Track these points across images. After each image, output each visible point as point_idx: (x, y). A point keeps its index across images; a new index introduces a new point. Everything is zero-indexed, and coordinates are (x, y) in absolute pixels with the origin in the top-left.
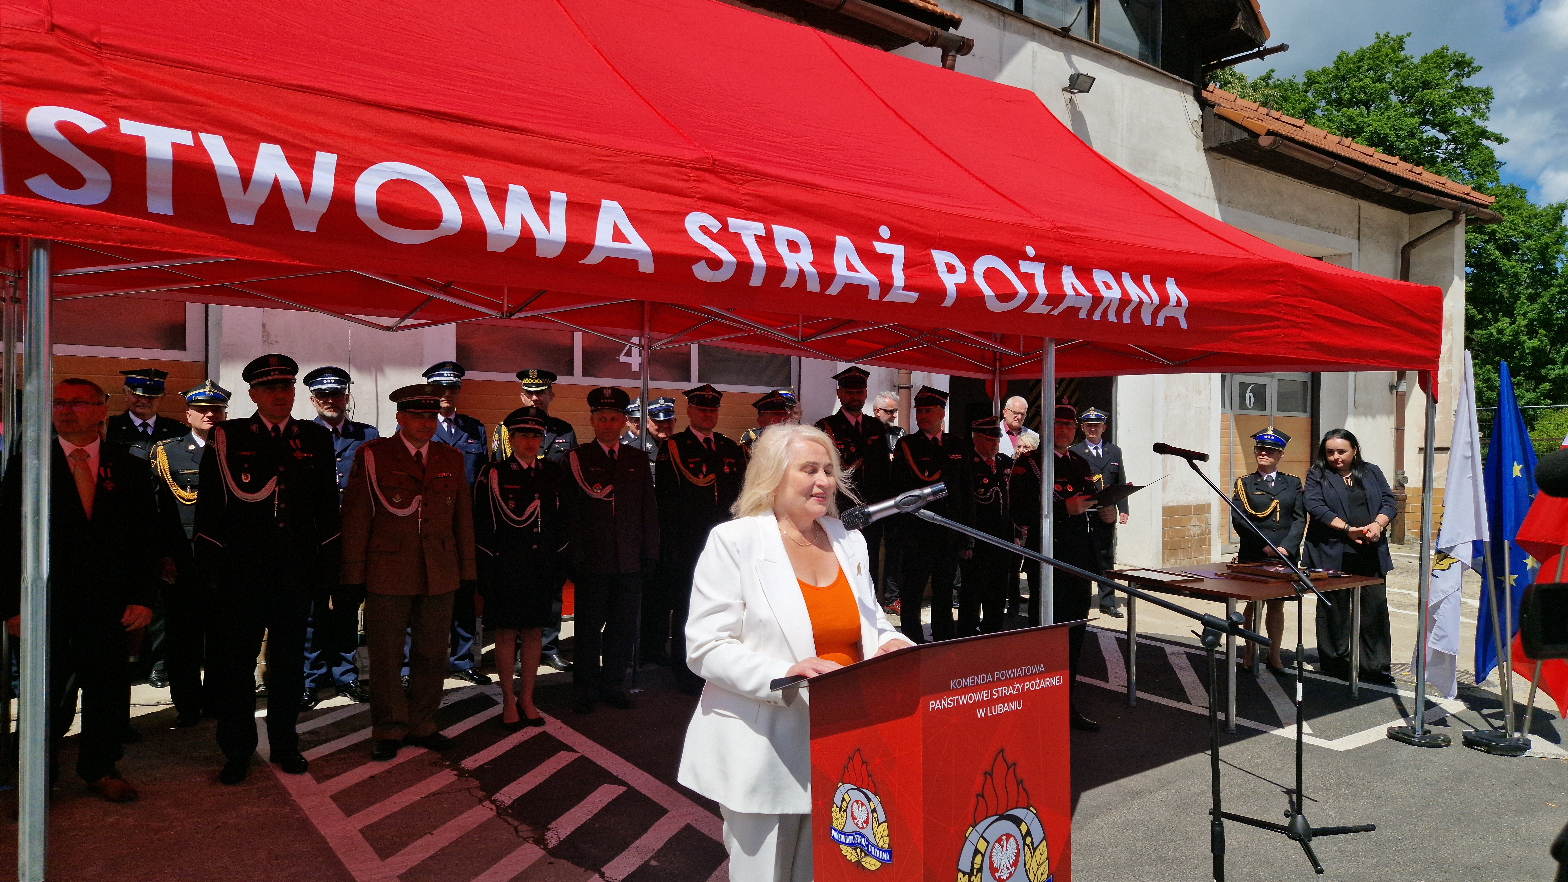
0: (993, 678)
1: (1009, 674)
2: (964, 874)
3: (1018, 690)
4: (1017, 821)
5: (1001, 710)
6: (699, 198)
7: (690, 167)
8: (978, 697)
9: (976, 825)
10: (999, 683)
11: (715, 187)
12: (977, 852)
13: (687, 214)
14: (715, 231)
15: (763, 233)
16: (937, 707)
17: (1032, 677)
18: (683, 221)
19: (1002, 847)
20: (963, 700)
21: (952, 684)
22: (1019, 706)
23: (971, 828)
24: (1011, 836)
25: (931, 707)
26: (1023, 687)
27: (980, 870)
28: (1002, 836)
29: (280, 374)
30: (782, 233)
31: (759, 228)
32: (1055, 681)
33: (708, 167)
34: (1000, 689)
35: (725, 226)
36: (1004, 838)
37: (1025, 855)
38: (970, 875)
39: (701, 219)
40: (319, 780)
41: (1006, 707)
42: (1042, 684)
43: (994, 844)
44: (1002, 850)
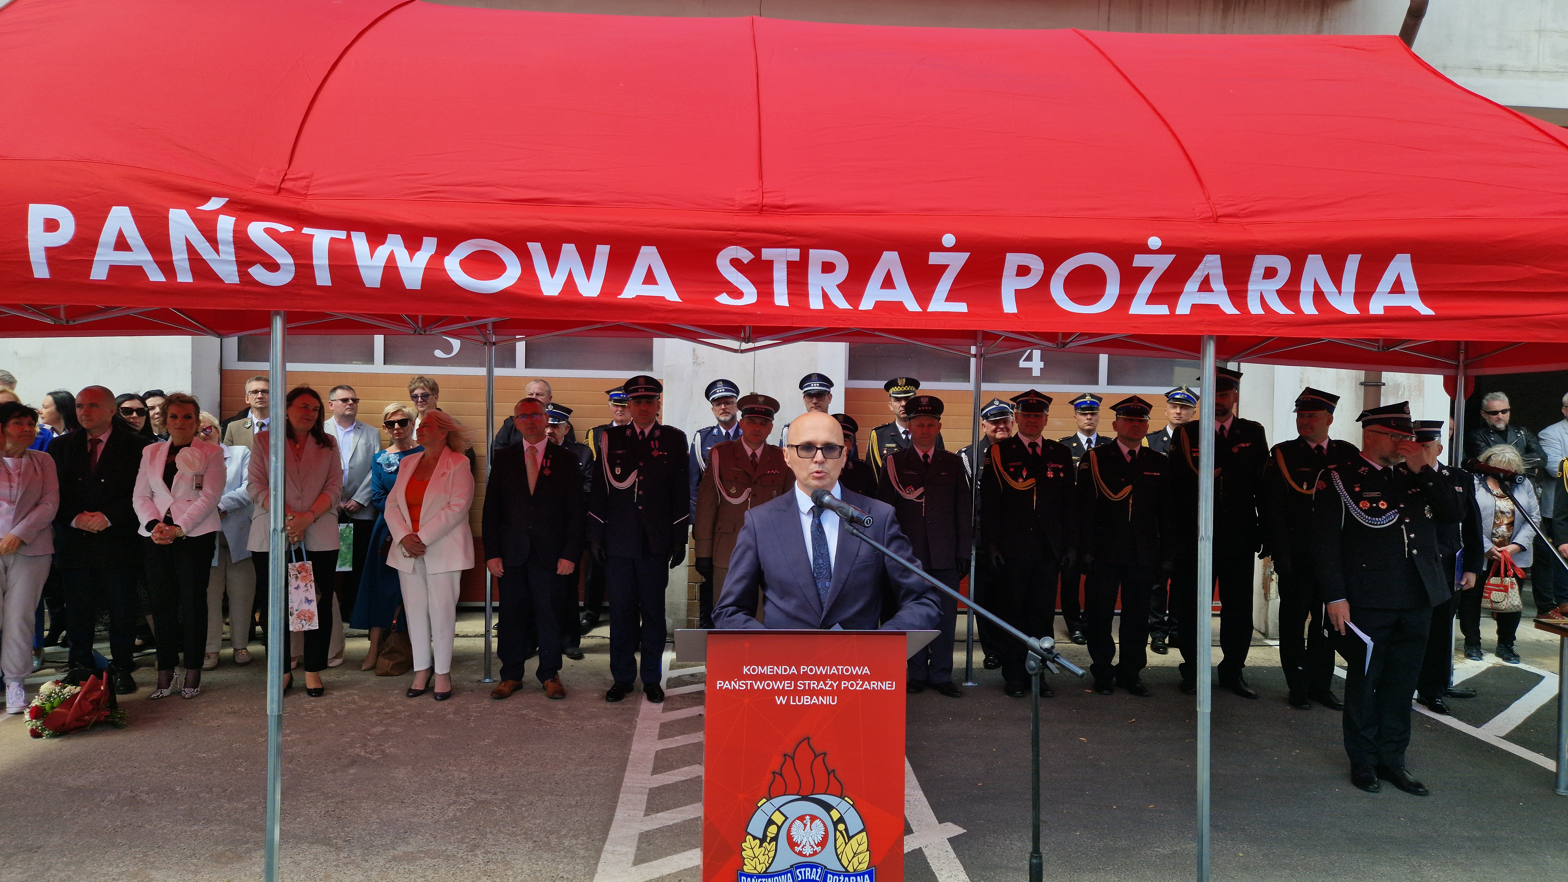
0: (799, 671)
1: (821, 670)
3: (832, 686)
4: (828, 808)
5: (807, 702)
8: (777, 685)
9: (771, 798)
10: (806, 677)
12: (770, 822)
13: (723, 249)
14: (745, 262)
15: (796, 258)
16: (725, 686)
17: (852, 677)
18: (715, 257)
19: (805, 825)
20: (758, 685)
21: (745, 670)
23: (764, 800)
24: (817, 818)
25: (718, 685)
26: (839, 686)
27: (775, 839)
28: (806, 815)
29: (645, 391)
30: (817, 255)
31: (794, 254)
32: (886, 686)
34: (807, 682)
35: (758, 256)
36: (808, 817)
38: (763, 840)
39: (734, 253)
40: (665, 710)
41: (815, 700)
42: (866, 685)
43: (794, 820)
44: (805, 828)
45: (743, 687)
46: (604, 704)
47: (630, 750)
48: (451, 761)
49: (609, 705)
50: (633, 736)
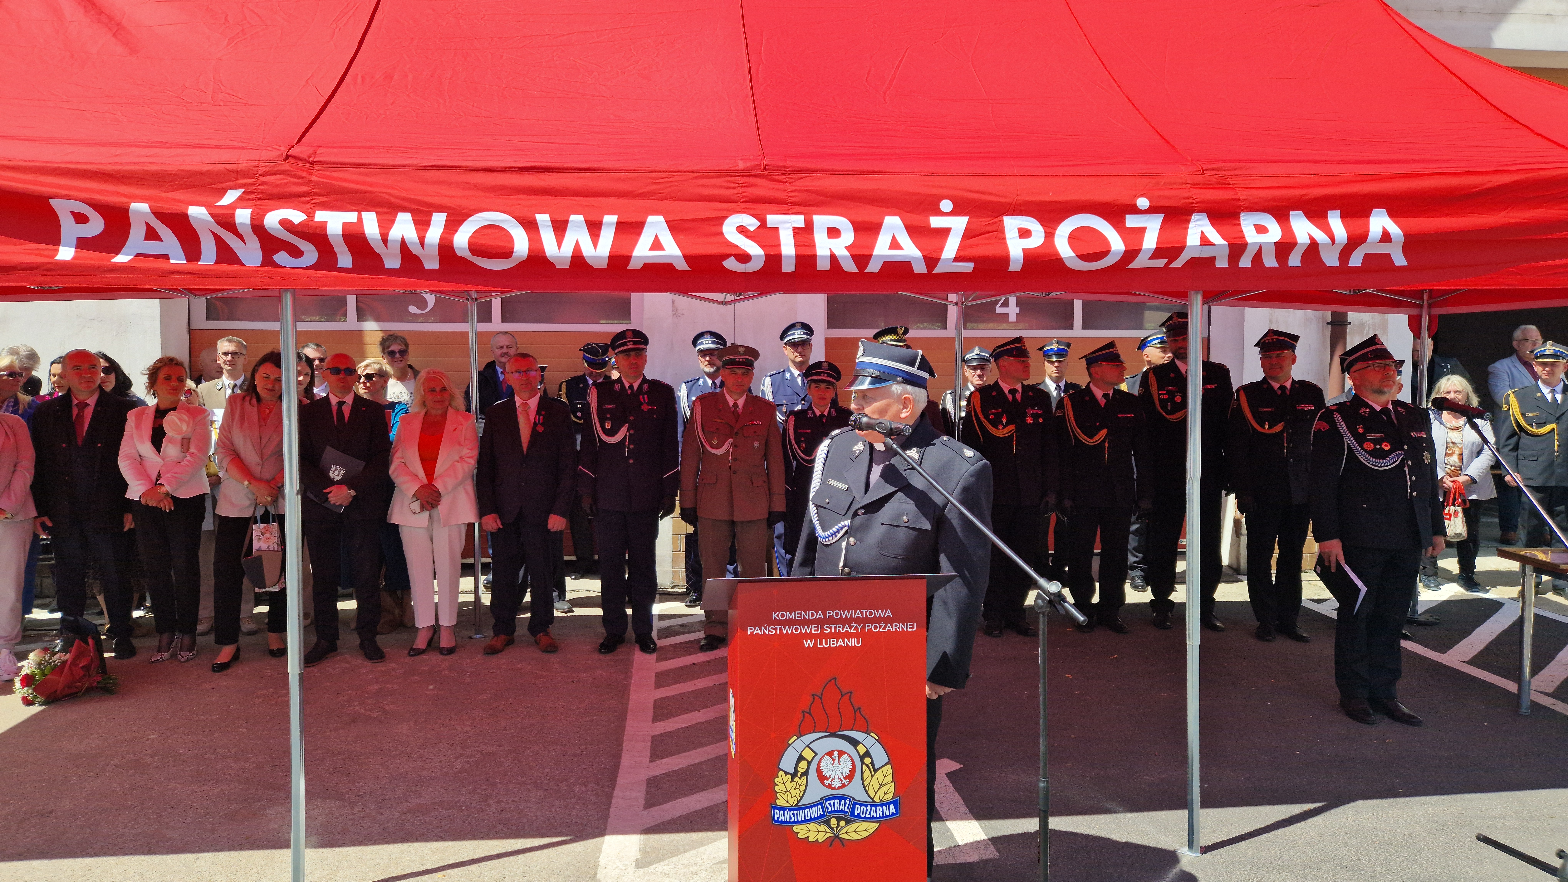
0: (825, 615)
1: (846, 614)
2: (786, 773)
3: (856, 629)
4: (855, 743)
5: (833, 644)
6: (743, 202)
7: (740, 176)
8: (805, 629)
9: (801, 736)
10: (832, 620)
11: (763, 188)
12: (801, 758)
13: (725, 218)
14: (752, 229)
15: (802, 224)
16: (755, 632)
17: (876, 620)
18: (722, 224)
19: (834, 760)
20: (787, 630)
21: (774, 615)
22: (858, 643)
23: (795, 738)
24: (844, 753)
25: (749, 631)
26: (863, 628)
27: (806, 774)
28: (834, 751)
29: (633, 344)
30: (822, 221)
31: (799, 220)
32: (908, 627)
33: (760, 172)
34: (833, 626)
35: (763, 223)
36: (836, 753)
37: (862, 773)
38: (794, 775)
39: (740, 221)
40: (658, 660)
41: (841, 642)
42: (889, 628)
43: (823, 756)
44: (834, 762)
45: (772, 632)
46: (597, 656)
47: (628, 699)
48: (452, 716)
49: (602, 657)
50: (630, 685)
